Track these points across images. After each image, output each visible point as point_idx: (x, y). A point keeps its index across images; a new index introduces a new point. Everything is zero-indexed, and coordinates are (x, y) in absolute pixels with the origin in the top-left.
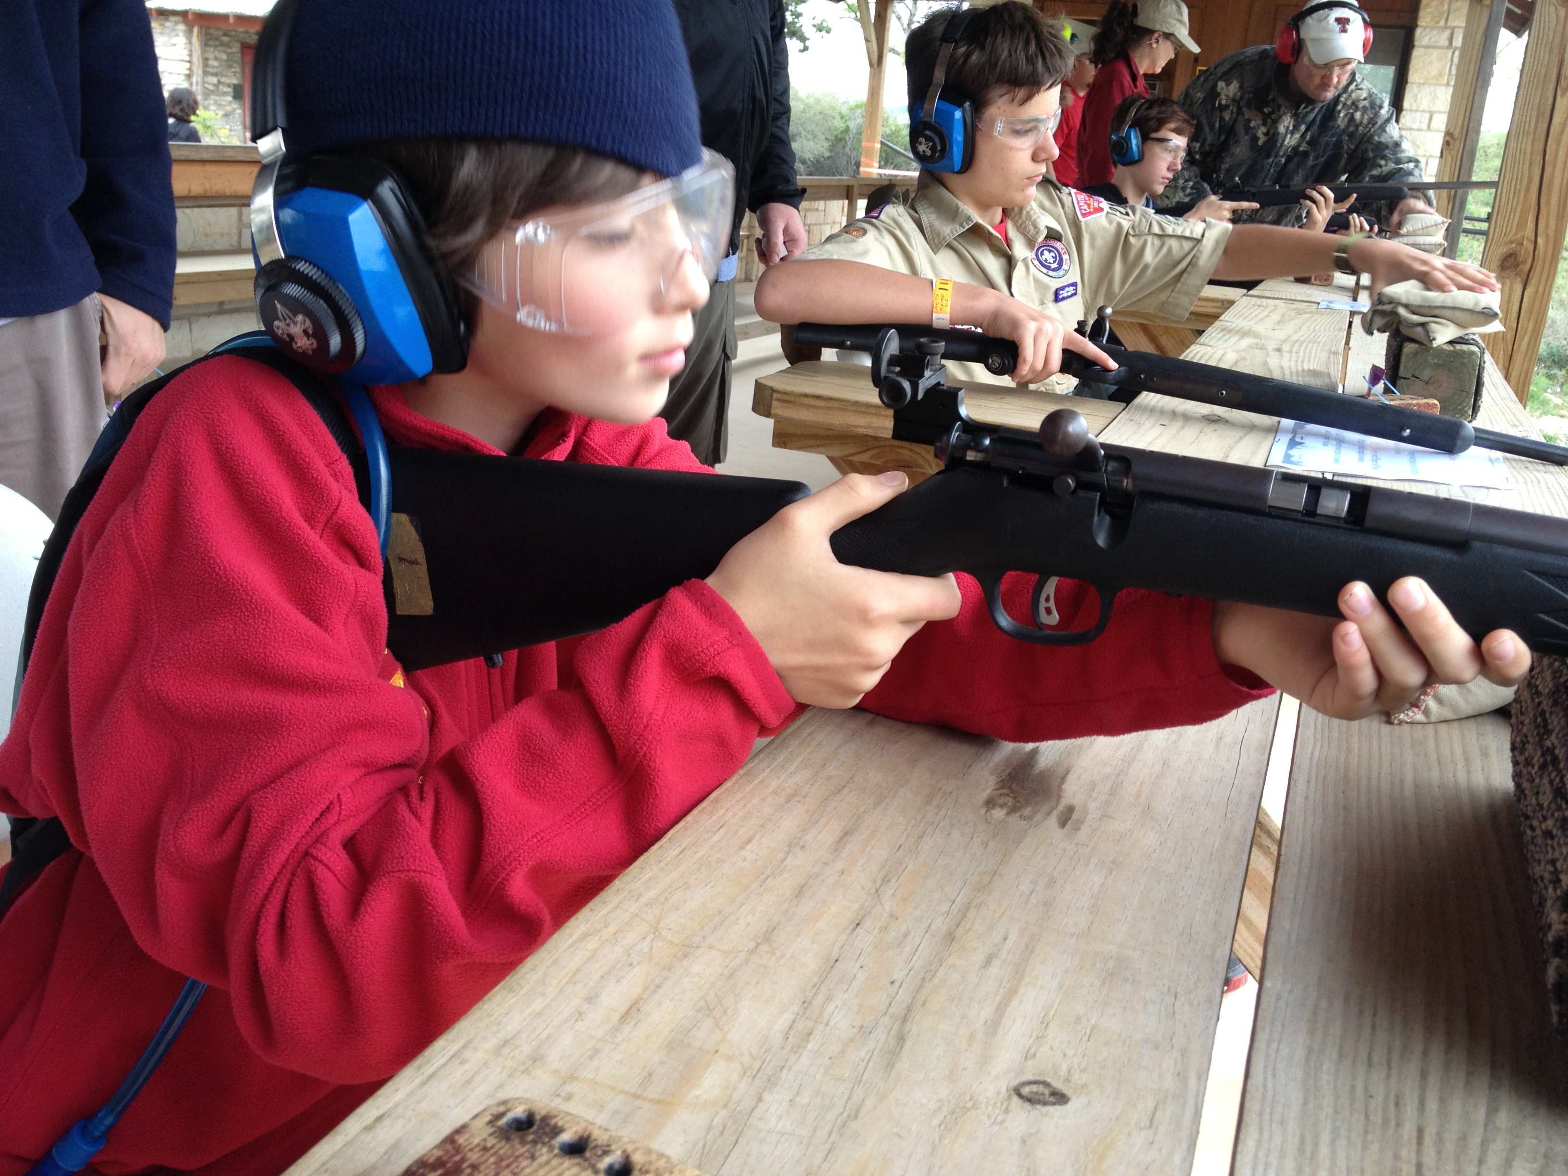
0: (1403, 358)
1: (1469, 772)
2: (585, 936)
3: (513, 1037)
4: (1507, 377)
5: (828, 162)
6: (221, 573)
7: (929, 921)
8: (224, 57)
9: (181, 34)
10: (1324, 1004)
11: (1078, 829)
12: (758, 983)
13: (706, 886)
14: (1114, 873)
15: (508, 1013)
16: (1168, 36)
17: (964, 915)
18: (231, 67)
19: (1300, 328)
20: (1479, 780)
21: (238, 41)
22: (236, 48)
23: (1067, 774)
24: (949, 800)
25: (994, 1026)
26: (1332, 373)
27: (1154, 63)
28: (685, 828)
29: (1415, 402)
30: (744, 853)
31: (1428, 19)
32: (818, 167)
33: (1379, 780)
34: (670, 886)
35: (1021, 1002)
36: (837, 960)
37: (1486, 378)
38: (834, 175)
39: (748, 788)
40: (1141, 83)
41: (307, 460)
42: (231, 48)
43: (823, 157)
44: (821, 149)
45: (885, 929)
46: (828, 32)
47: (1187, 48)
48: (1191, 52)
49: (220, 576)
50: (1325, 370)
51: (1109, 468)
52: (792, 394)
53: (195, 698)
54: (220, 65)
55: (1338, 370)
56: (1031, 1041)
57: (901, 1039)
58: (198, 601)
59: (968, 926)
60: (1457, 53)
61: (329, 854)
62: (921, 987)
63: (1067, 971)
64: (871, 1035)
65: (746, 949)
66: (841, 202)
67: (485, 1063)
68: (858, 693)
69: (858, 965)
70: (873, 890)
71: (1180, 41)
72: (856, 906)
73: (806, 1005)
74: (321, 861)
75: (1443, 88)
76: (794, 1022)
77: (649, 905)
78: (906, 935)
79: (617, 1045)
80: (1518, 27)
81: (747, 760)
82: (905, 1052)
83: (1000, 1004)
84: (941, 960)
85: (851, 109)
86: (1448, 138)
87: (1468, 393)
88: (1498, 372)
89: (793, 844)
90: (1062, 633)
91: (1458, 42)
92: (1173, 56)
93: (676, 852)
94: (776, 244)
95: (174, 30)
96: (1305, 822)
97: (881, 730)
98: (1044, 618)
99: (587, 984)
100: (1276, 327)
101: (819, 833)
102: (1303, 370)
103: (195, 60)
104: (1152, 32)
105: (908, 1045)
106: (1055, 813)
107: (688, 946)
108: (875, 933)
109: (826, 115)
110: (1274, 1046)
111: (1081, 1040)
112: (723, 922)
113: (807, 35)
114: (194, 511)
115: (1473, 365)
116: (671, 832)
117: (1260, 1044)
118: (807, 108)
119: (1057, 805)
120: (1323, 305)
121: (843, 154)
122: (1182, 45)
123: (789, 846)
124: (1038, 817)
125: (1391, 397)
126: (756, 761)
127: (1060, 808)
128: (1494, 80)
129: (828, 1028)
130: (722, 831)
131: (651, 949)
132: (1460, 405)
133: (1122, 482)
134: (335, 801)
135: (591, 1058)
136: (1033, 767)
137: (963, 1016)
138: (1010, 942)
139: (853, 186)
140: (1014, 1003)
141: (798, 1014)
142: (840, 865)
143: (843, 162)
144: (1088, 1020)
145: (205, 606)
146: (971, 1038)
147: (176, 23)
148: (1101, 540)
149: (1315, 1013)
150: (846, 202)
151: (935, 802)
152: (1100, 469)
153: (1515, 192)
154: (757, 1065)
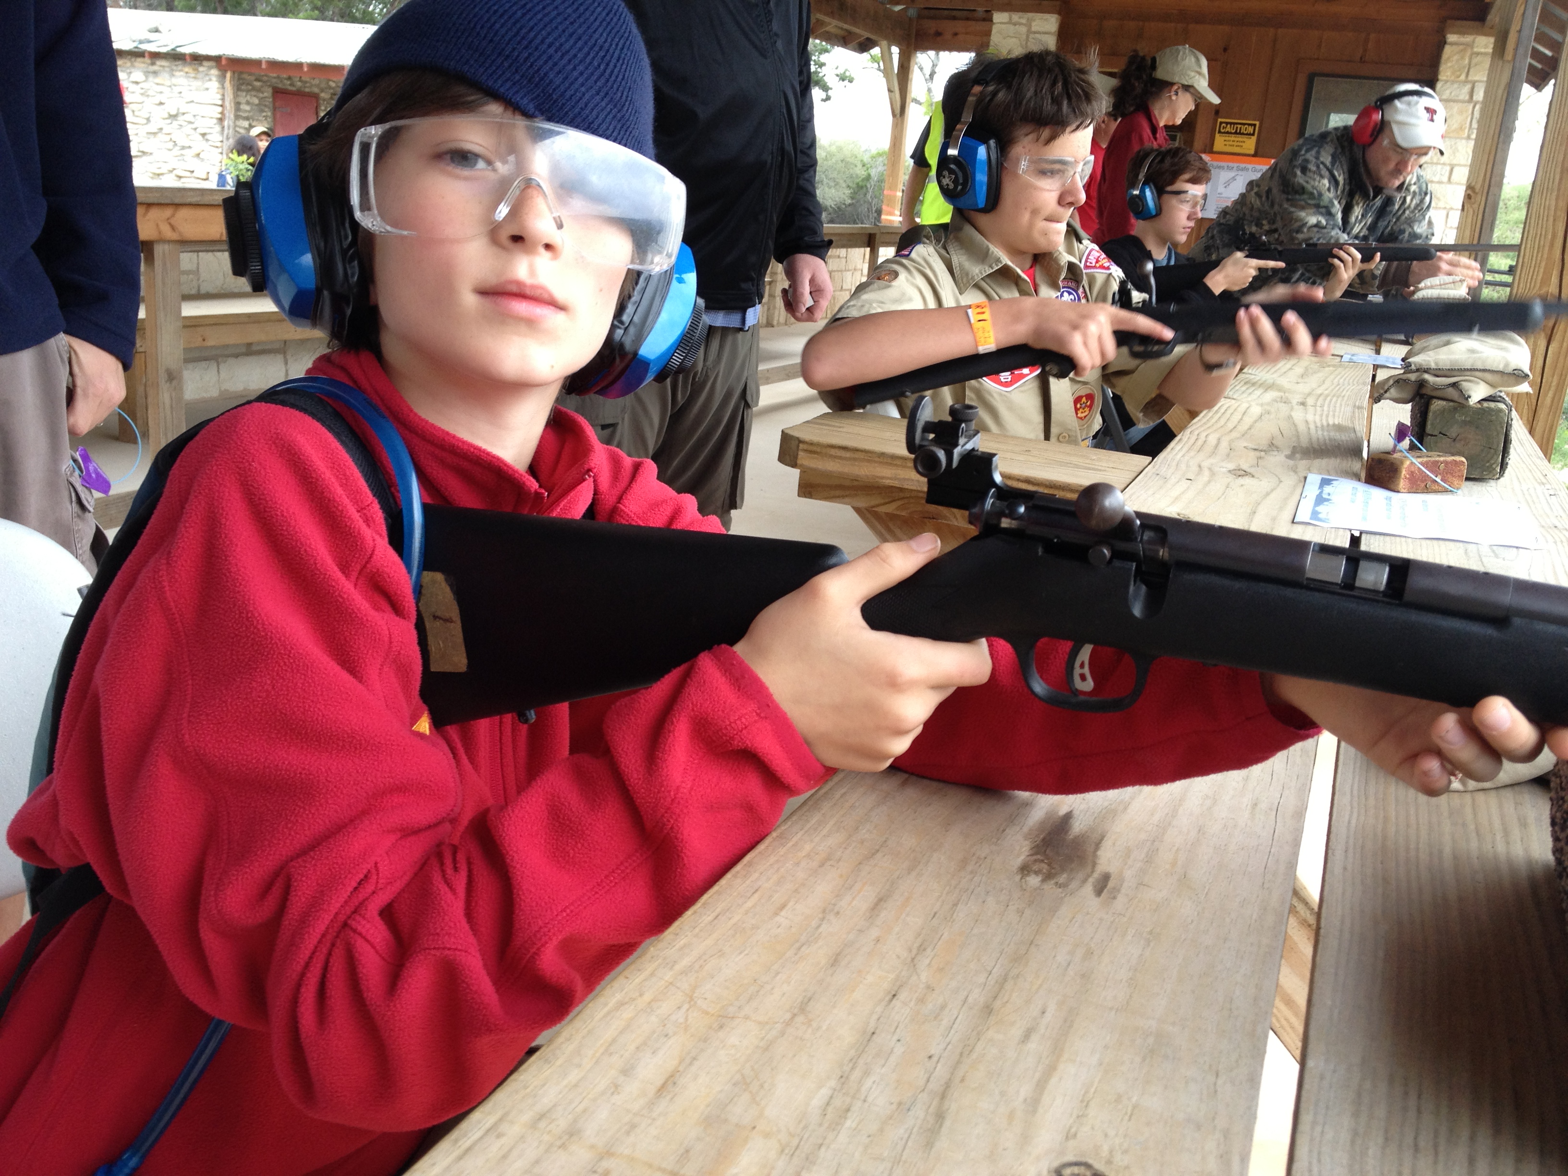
0: (1430, 415)
1: (1508, 843)
2: (621, 1004)
3: (549, 1111)
4: (1531, 431)
5: (849, 209)
6: (260, 627)
7: (965, 993)
8: (256, 101)
9: (214, 79)
10: (1368, 1085)
11: (1114, 898)
12: (795, 1056)
13: (740, 953)
14: (1152, 944)
15: (544, 1085)
16: (1187, 88)
17: (1001, 987)
18: (262, 111)
19: (1324, 381)
20: (1518, 851)
21: (269, 86)
22: (268, 93)
23: (1102, 840)
24: (983, 866)
25: (1033, 1104)
26: (1357, 428)
27: (1174, 115)
28: (719, 893)
29: (1442, 459)
30: (778, 919)
31: (1449, 74)
32: (840, 214)
33: (1417, 849)
34: (705, 954)
35: (1060, 1079)
36: (873, 1033)
37: (1513, 435)
38: (855, 222)
39: (782, 851)
40: (1161, 135)
41: (340, 508)
42: (263, 93)
43: (844, 204)
44: (843, 196)
45: (921, 1001)
46: (851, 81)
47: (1206, 99)
48: (1210, 104)
49: (258, 630)
50: (1350, 425)
51: (1145, 538)
52: (818, 444)
53: (232, 757)
54: (252, 109)
55: (1363, 426)
56: (1071, 1121)
57: (940, 1116)
58: (232, 654)
59: (1005, 999)
60: (1478, 107)
61: (368, 926)
62: (959, 1062)
63: (1106, 1047)
64: (910, 1113)
65: (782, 1021)
66: (862, 250)
67: (522, 1137)
68: (890, 758)
69: (895, 1038)
70: (910, 959)
71: (1199, 93)
72: (892, 976)
73: (843, 1080)
74: (360, 934)
75: (1464, 141)
76: (831, 1097)
77: (684, 972)
78: (943, 1007)
79: (654, 1119)
80: (1538, 81)
81: (778, 823)
82: (944, 1130)
83: (1039, 1081)
84: (978, 1034)
85: (873, 157)
86: (1469, 192)
87: (1496, 450)
88: (1523, 427)
89: (828, 911)
90: (1094, 699)
91: (1479, 95)
92: (1193, 108)
93: (710, 918)
94: (802, 294)
95: (207, 75)
96: (1343, 894)
97: (912, 793)
98: (1079, 685)
99: (622, 1056)
100: (1300, 380)
101: (853, 899)
102: (1328, 425)
103: (227, 104)
104: (1172, 84)
105: (947, 1123)
106: (1091, 880)
107: (724, 1017)
108: (912, 1004)
109: (847, 163)
110: (1319, 1129)
111: (1122, 1120)
112: (758, 992)
113: (830, 84)
114: (230, 564)
115: (1501, 423)
116: (705, 897)
117: (1304, 1126)
118: (830, 155)
119: (1093, 872)
120: (1346, 358)
121: (865, 202)
122: (1201, 97)
123: (824, 911)
124: (1073, 885)
125: (1419, 454)
126: (789, 823)
127: (1096, 875)
128: (1515, 135)
129: (866, 1105)
130: (756, 896)
131: (686, 1019)
132: (1488, 462)
133: (1158, 551)
134: (373, 871)
135: (628, 1133)
136: (1067, 832)
137: (1003, 1094)
138: (1049, 1015)
139: (875, 235)
140: (1054, 1080)
141: (835, 1090)
142: (874, 933)
143: (863, 209)
144: (1129, 1099)
145: (238, 659)
146: (1011, 1116)
147: (210, 68)
148: (1137, 611)
149: (1359, 1095)
150: (868, 249)
151: (970, 868)
152: (1136, 538)
153: (1539, 248)
154: (795, 1142)
